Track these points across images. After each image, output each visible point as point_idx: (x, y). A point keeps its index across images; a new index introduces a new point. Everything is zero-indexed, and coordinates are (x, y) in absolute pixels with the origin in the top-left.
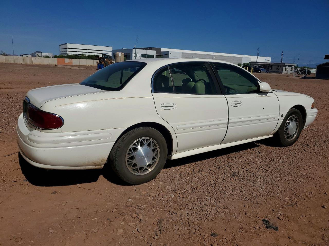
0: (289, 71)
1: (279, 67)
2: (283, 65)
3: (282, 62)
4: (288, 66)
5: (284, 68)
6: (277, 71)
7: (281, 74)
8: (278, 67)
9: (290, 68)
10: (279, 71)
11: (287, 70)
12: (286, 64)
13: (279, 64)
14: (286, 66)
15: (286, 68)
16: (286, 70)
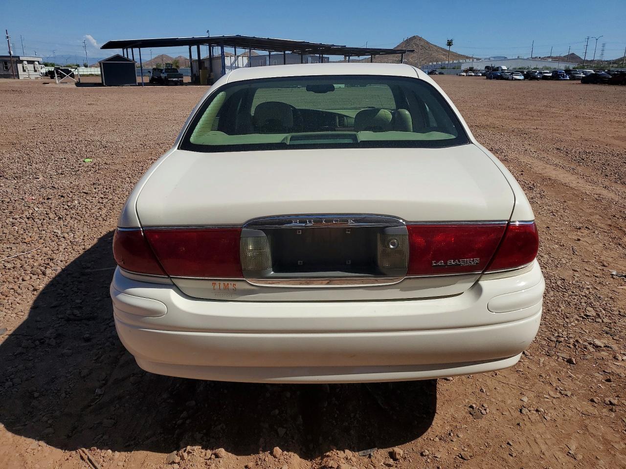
0: (32, 72)
1: (9, 65)
2: (15, 59)
3: (12, 53)
4: (26, 62)
5: (20, 66)
6: (6, 73)
7: (16, 80)
8: (6, 64)
9: (32, 65)
10: (10, 72)
11: (27, 71)
12: (21, 58)
13: (6, 59)
14: (22, 62)
15: (23, 67)
16: (24, 71)
